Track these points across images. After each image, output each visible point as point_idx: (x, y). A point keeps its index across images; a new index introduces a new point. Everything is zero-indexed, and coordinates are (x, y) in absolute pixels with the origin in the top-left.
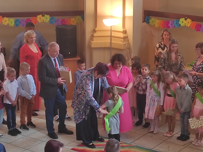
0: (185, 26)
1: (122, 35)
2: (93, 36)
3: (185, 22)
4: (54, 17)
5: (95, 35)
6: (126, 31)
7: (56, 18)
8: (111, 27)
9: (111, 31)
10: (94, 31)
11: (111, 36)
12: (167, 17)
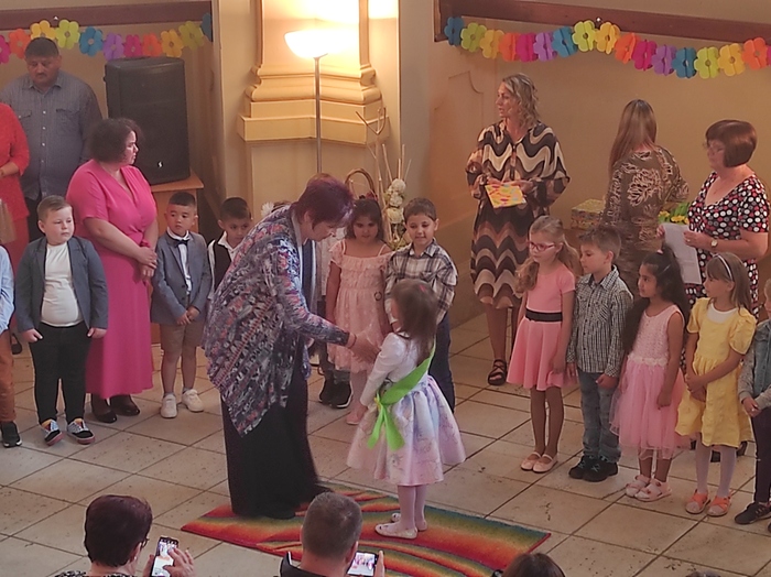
0: (595, 49)
1: (359, 92)
2: (247, 98)
3: (592, 34)
4: (95, 28)
5: (257, 92)
6: (375, 75)
7: (104, 31)
8: (317, 59)
9: (318, 76)
10: (254, 78)
11: (318, 97)
12: (526, 19)
